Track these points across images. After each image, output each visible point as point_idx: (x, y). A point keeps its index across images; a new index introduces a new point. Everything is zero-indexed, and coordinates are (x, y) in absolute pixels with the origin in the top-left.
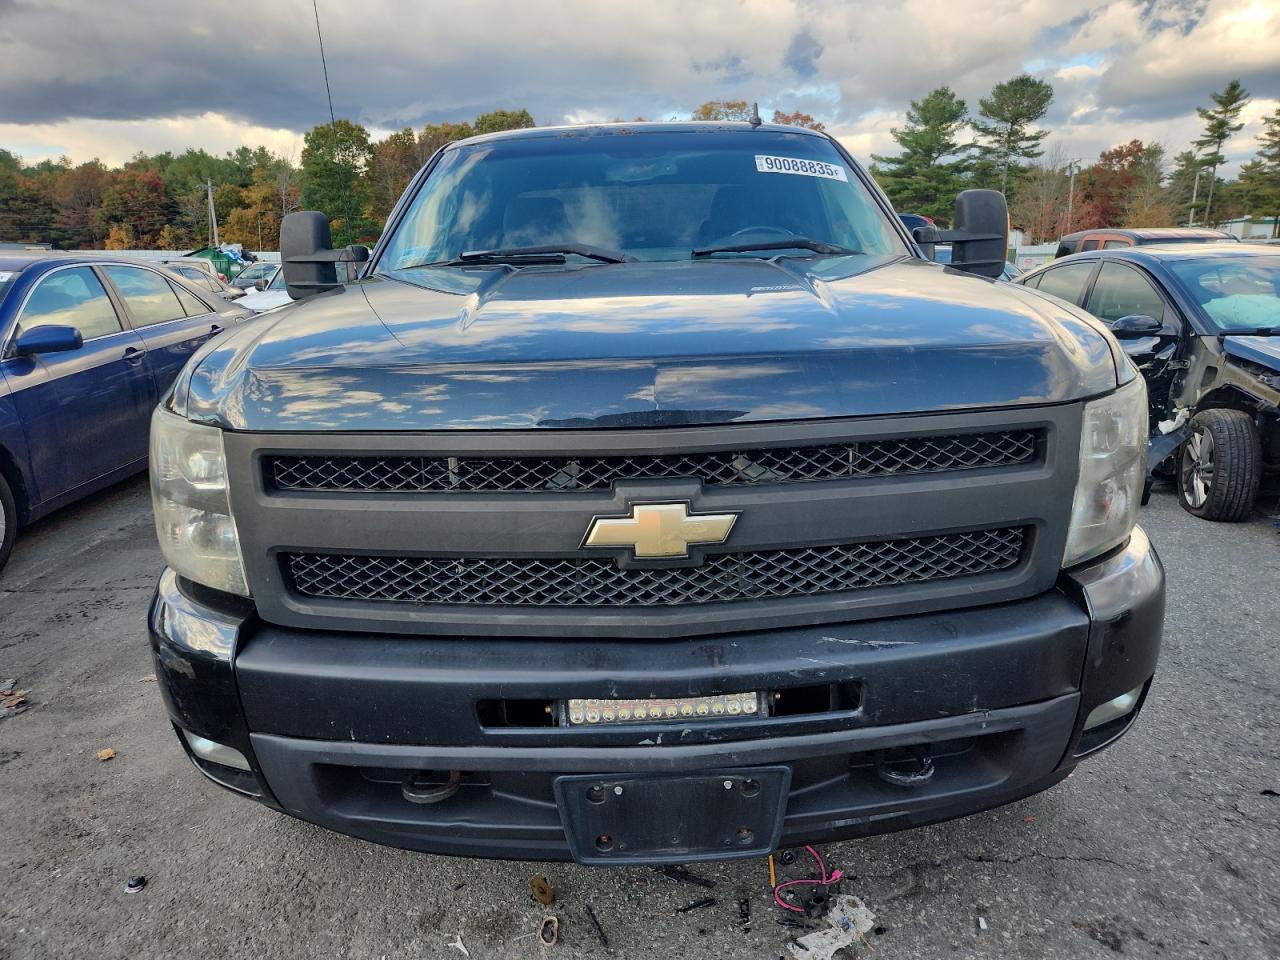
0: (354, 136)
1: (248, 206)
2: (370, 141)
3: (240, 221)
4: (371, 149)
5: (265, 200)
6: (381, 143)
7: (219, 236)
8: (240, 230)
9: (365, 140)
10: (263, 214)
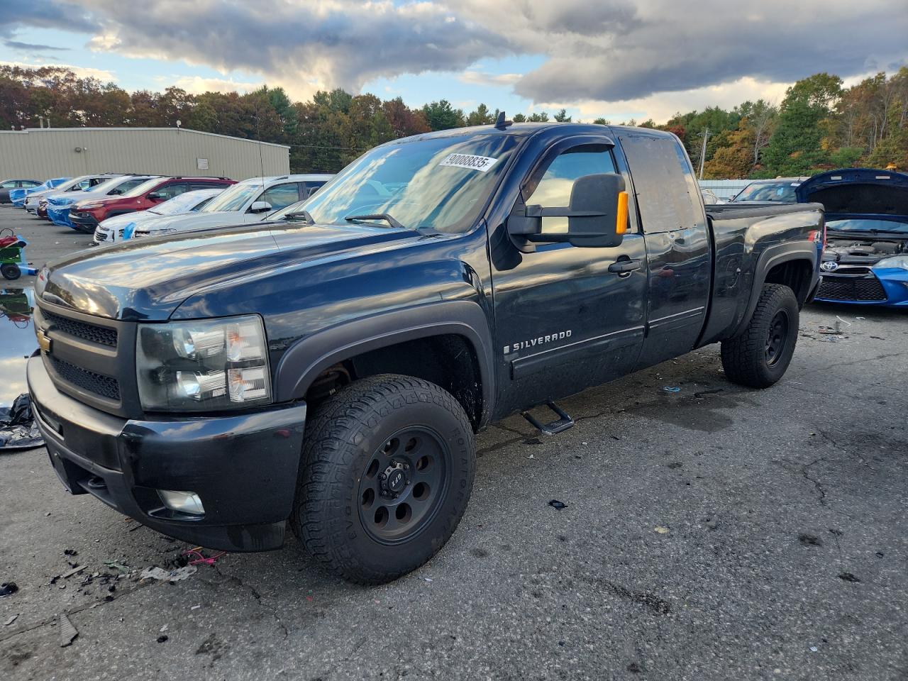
0: (829, 84)
1: (728, 146)
2: (842, 87)
3: (722, 157)
4: (841, 94)
5: (743, 140)
6: (853, 88)
7: (704, 167)
8: (720, 163)
9: (838, 87)
10: (738, 151)
